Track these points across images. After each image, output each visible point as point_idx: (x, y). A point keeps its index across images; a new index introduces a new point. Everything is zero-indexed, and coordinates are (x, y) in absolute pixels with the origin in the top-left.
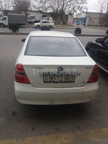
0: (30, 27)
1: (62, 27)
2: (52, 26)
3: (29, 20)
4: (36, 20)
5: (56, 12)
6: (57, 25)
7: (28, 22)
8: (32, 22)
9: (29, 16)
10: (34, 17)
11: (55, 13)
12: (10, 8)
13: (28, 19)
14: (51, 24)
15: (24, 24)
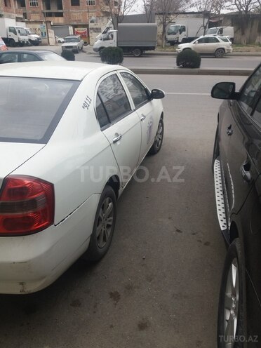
0: (167, 55)
1: (257, 51)
2: (223, 49)
3: (170, 37)
4: (189, 36)
5: (246, 11)
6: (243, 46)
7: (169, 42)
8: (178, 41)
9: (172, 27)
10: (183, 29)
11: (244, 13)
12: (128, 10)
13: (169, 34)
14: (222, 44)
15: (153, 48)
